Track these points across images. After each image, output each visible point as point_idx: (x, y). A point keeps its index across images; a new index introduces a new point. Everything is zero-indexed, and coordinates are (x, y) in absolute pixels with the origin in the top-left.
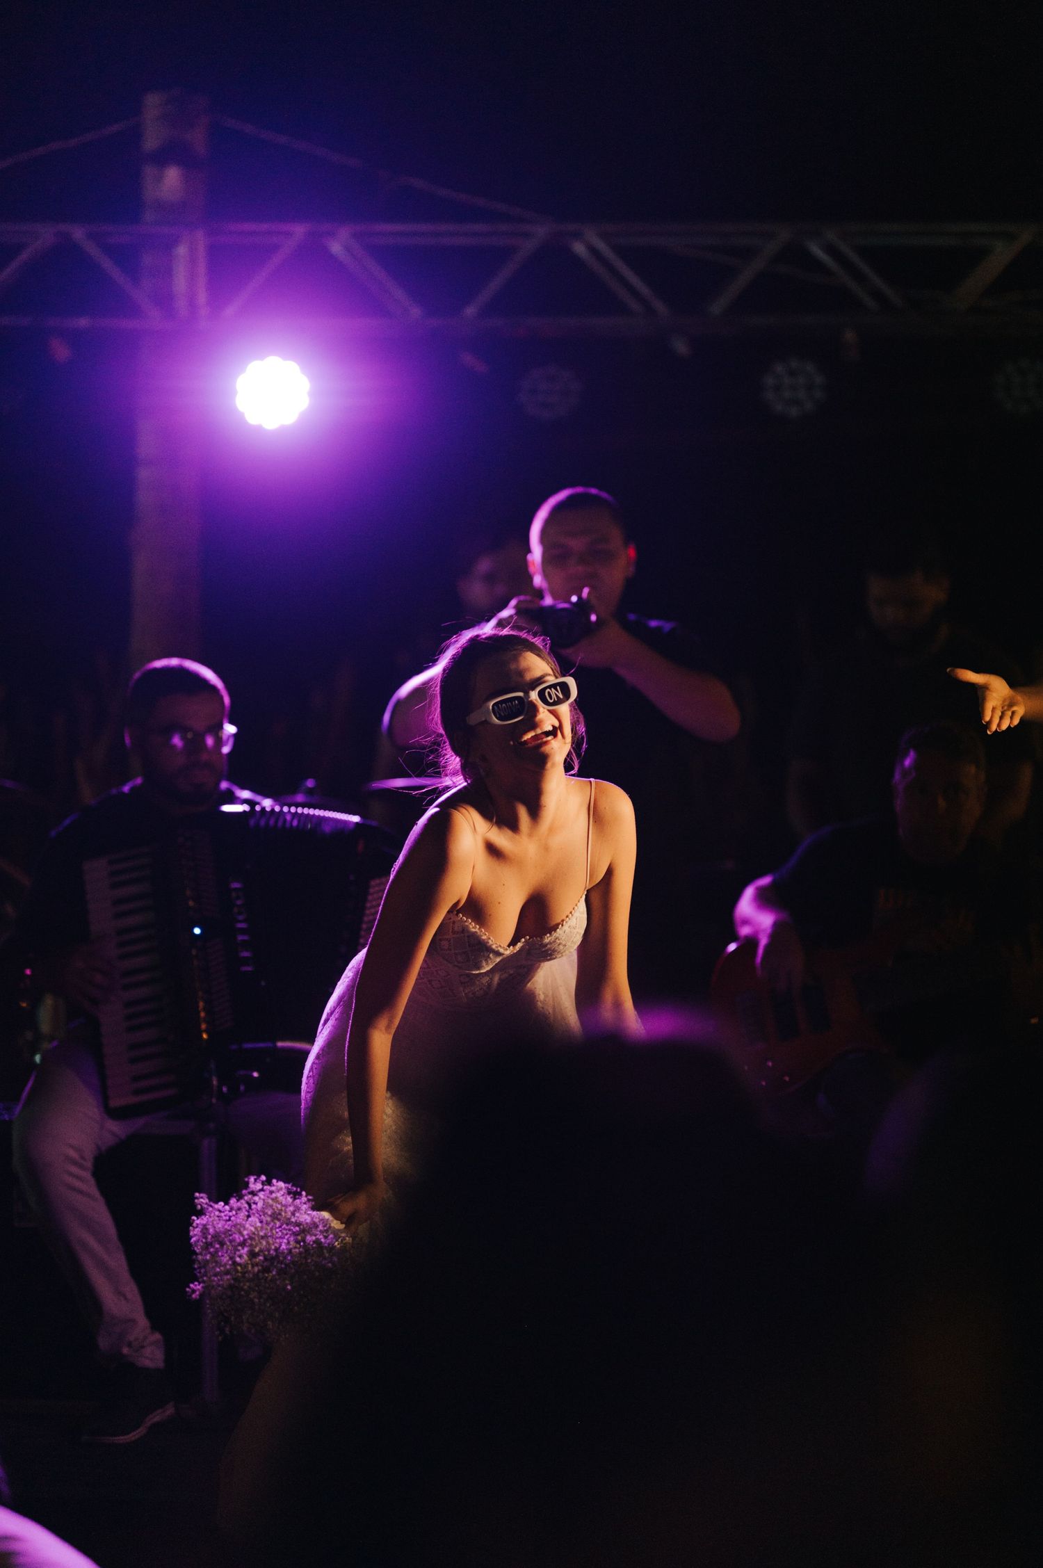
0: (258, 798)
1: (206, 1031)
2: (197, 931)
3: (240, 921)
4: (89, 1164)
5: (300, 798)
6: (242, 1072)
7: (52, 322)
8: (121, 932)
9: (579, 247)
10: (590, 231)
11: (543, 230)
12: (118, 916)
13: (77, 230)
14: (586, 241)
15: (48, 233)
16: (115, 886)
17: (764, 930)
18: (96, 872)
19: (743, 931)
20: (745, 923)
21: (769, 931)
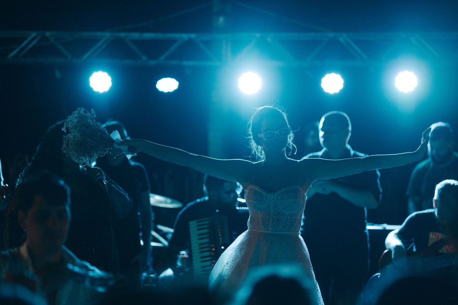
7: (185, 63)
8: (200, 244)
9: (341, 40)
10: (345, 35)
11: (331, 35)
12: (200, 239)
13: (193, 36)
14: (343, 38)
15: (185, 36)
16: (199, 230)
17: (393, 247)
18: (193, 225)
19: (387, 247)
20: (389, 244)
21: (395, 247)
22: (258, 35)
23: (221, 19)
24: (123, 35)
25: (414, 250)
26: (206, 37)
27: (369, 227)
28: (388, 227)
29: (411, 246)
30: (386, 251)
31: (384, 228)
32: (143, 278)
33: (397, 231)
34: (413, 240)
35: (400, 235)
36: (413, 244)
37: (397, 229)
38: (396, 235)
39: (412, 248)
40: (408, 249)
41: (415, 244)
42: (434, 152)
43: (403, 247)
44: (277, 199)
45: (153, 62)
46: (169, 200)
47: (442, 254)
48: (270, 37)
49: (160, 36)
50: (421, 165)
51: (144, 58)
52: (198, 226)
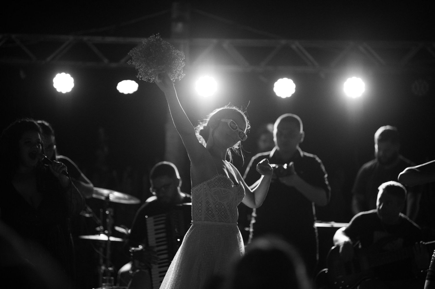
2: (179, 240)
8: (157, 239)
9: (294, 47)
10: (297, 43)
11: (283, 42)
12: (156, 234)
14: (296, 45)
16: (155, 225)
17: (342, 243)
18: (150, 221)
19: (336, 244)
20: (337, 241)
21: (343, 243)
23: (180, 26)
24: (85, 38)
25: (360, 246)
27: (317, 225)
28: (336, 225)
29: (357, 243)
30: (333, 248)
31: (332, 226)
32: (102, 271)
33: (344, 229)
34: (359, 238)
35: (347, 232)
36: (358, 242)
37: (344, 226)
38: (344, 232)
39: (358, 245)
40: (355, 246)
41: (361, 242)
42: (381, 153)
43: (351, 243)
45: (114, 65)
46: (126, 196)
48: (226, 43)
49: (121, 40)
50: (368, 165)
51: (106, 61)
52: (155, 222)
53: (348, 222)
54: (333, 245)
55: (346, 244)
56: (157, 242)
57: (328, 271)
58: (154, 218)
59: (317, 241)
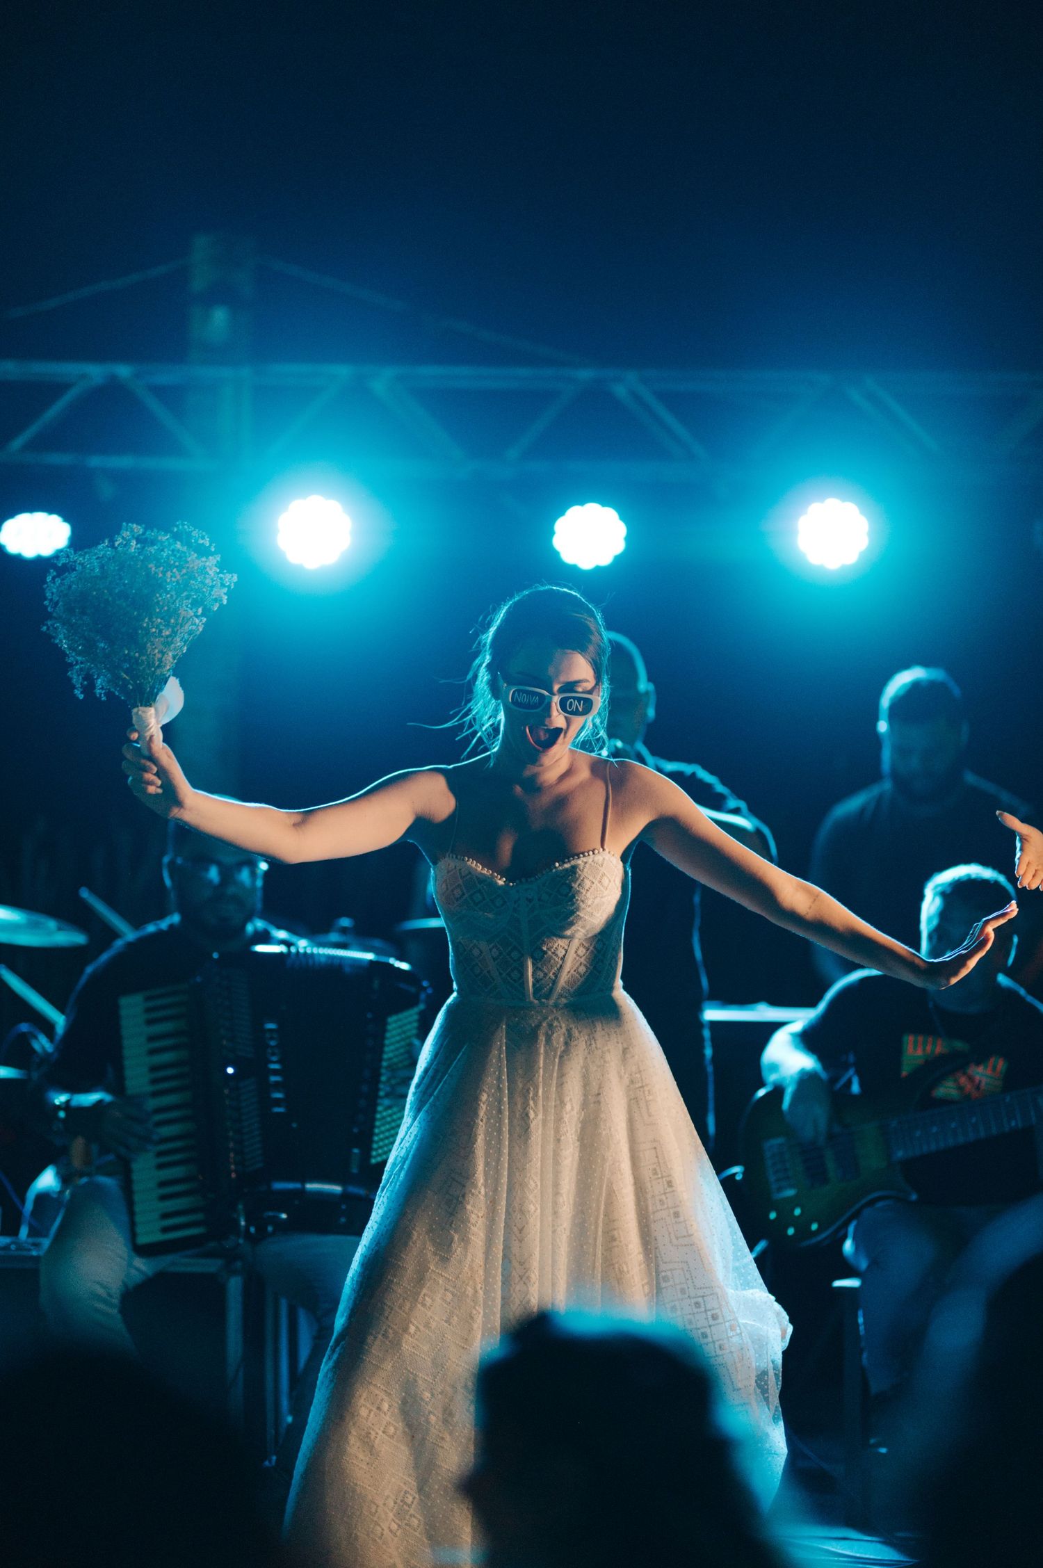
0: (293, 938)
1: (236, 1171)
2: (230, 1070)
3: (275, 1062)
4: (116, 1301)
5: (334, 937)
6: (271, 1214)
7: (95, 461)
8: (155, 1071)
9: (620, 391)
10: (631, 376)
11: (585, 375)
12: (152, 1052)
13: (124, 371)
14: (625, 385)
15: (95, 372)
16: (149, 1023)
17: (792, 1077)
18: (132, 1008)
19: (771, 1078)
20: (774, 1067)
21: (796, 1077)
22: (343, 371)
23: (220, 317)
25: (855, 1088)
26: (166, 376)
27: (713, 1014)
28: (762, 1013)
29: (844, 1080)
30: (761, 1093)
31: (760, 1017)
33: (798, 1027)
34: (852, 1058)
35: (809, 1040)
36: (851, 1072)
37: (800, 1019)
38: (798, 1039)
39: (848, 1084)
40: (838, 1086)
41: (858, 1073)
43: (824, 1075)
44: (539, 900)
47: (945, 1102)
48: (384, 380)
49: (9, 368)
52: (148, 1010)
53: (812, 1004)
54: (762, 1084)
55: (806, 1080)
56: (154, 1081)
57: (744, 1173)
58: (147, 999)
59: (710, 1069)
